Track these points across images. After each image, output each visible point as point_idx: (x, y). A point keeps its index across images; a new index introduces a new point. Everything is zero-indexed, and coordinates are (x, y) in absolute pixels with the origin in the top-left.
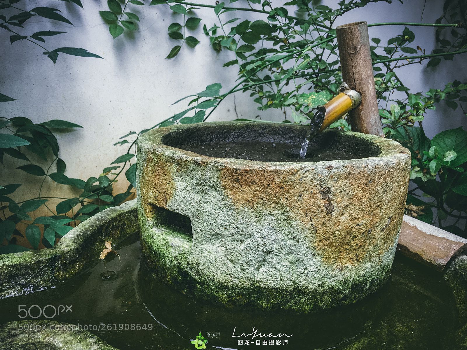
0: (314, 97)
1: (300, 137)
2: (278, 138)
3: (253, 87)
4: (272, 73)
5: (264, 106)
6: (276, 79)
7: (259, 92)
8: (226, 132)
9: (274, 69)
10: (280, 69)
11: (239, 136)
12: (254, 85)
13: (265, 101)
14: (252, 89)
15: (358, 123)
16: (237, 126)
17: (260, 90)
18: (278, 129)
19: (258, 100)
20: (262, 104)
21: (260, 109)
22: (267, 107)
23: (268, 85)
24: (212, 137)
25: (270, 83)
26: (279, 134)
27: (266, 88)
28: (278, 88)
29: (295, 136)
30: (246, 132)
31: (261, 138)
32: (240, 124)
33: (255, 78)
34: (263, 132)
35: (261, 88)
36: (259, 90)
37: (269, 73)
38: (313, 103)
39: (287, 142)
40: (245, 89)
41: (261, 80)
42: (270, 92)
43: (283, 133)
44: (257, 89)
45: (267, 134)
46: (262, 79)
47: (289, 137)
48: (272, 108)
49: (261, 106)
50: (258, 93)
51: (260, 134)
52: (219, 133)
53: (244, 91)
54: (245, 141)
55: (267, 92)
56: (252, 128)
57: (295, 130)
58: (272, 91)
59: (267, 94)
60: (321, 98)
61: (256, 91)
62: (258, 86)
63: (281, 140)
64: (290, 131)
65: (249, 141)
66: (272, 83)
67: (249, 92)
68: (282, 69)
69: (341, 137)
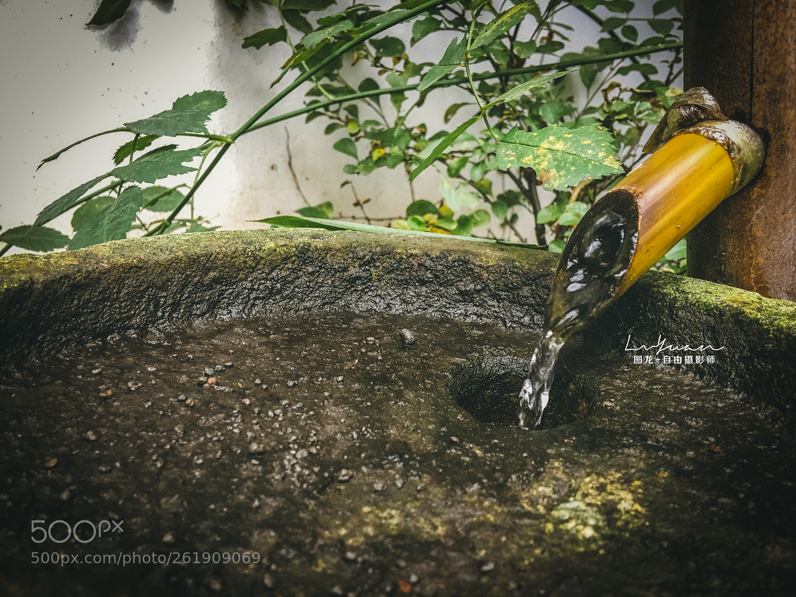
0: (560, 146)
1: (503, 294)
2: (418, 296)
3: (333, 108)
4: (380, 73)
5: (363, 162)
6: (394, 86)
7: (348, 122)
8: (216, 281)
9: (387, 61)
10: (402, 62)
11: (272, 292)
12: (334, 102)
13: (363, 147)
14: (329, 114)
15: (730, 250)
16: (261, 254)
17: (350, 117)
18: (420, 265)
19: (344, 146)
20: (356, 157)
21: (351, 170)
22: (371, 164)
23: (370, 105)
24: (157, 306)
25: (376, 97)
26: (423, 283)
27: (366, 112)
28: (399, 111)
29: (483, 289)
30: (298, 278)
31: (355, 296)
32: (272, 245)
33: (336, 84)
34: (364, 274)
35: (353, 111)
36: (347, 117)
37: (372, 72)
38: (559, 168)
39: (451, 311)
40: (312, 114)
41: (352, 91)
42: (377, 123)
43: (436, 277)
44: (343, 114)
45: (379, 280)
46: (356, 88)
47: (461, 293)
48: (385, 168)
49: (353, 161)
50: (346, 124)
51: (353, 281)
52: (185, 286)
53: (308, 120)
54: (296, 311)
55: (368, 122)
56: (323, 261)
57: (480, 266)
58: (380, 120)
59: (369, 129)
60: (590, 152)
61: (339, 119)
62: (345, 105)
63: (431, 306)
64: (464, 271)
65: (309, 309)
66: (383, 98)
67: (323, 122)
68: (407, 63)
69: (672, 307)
